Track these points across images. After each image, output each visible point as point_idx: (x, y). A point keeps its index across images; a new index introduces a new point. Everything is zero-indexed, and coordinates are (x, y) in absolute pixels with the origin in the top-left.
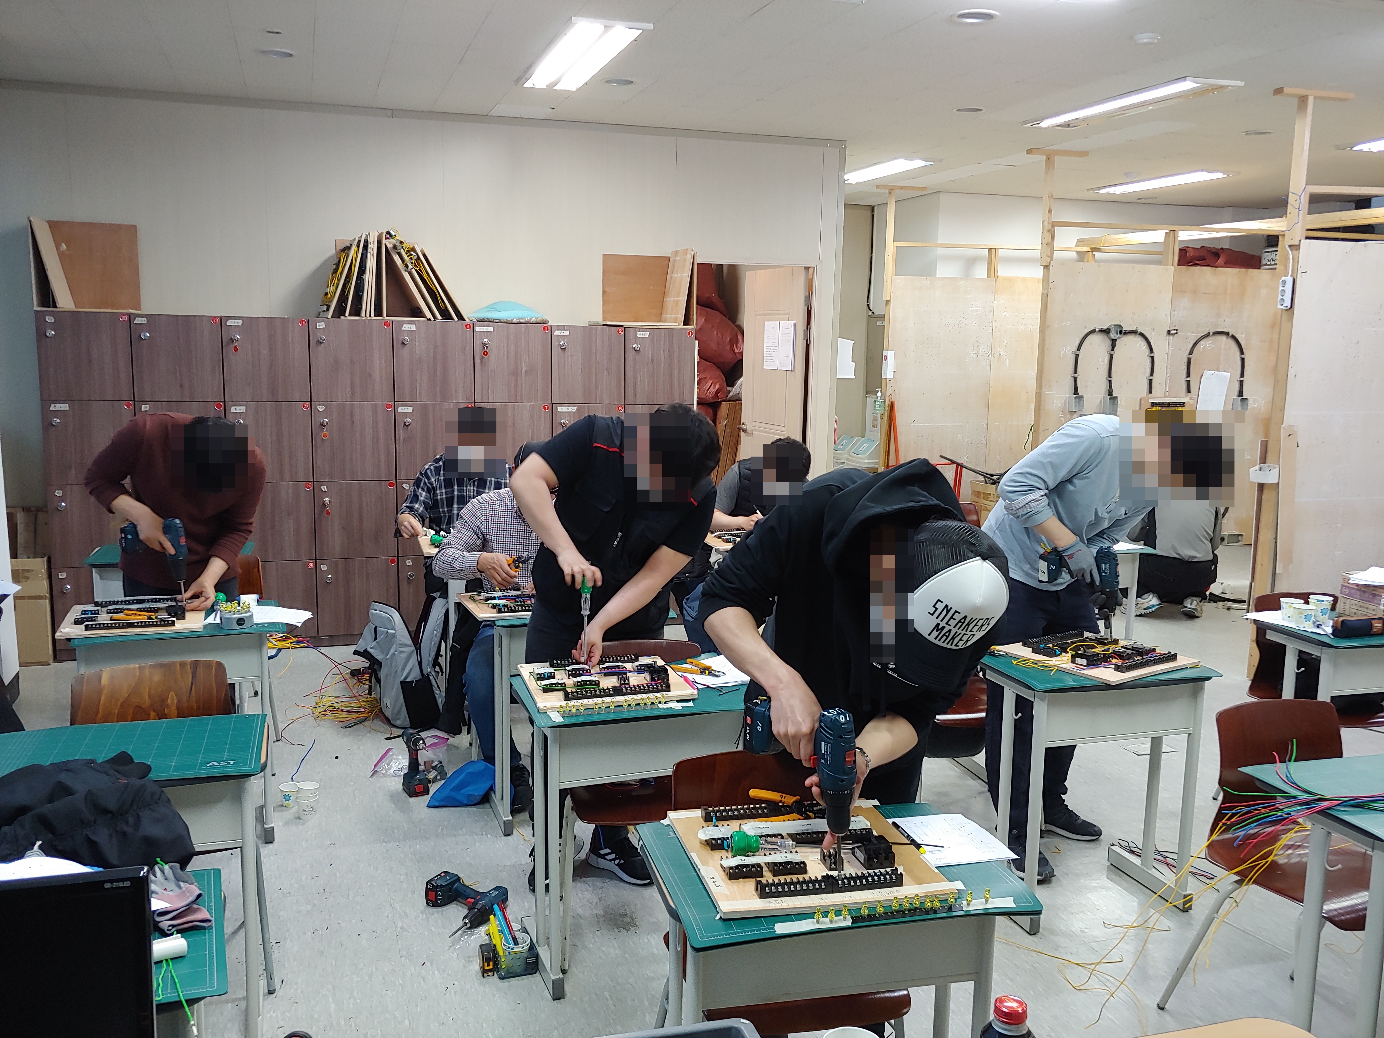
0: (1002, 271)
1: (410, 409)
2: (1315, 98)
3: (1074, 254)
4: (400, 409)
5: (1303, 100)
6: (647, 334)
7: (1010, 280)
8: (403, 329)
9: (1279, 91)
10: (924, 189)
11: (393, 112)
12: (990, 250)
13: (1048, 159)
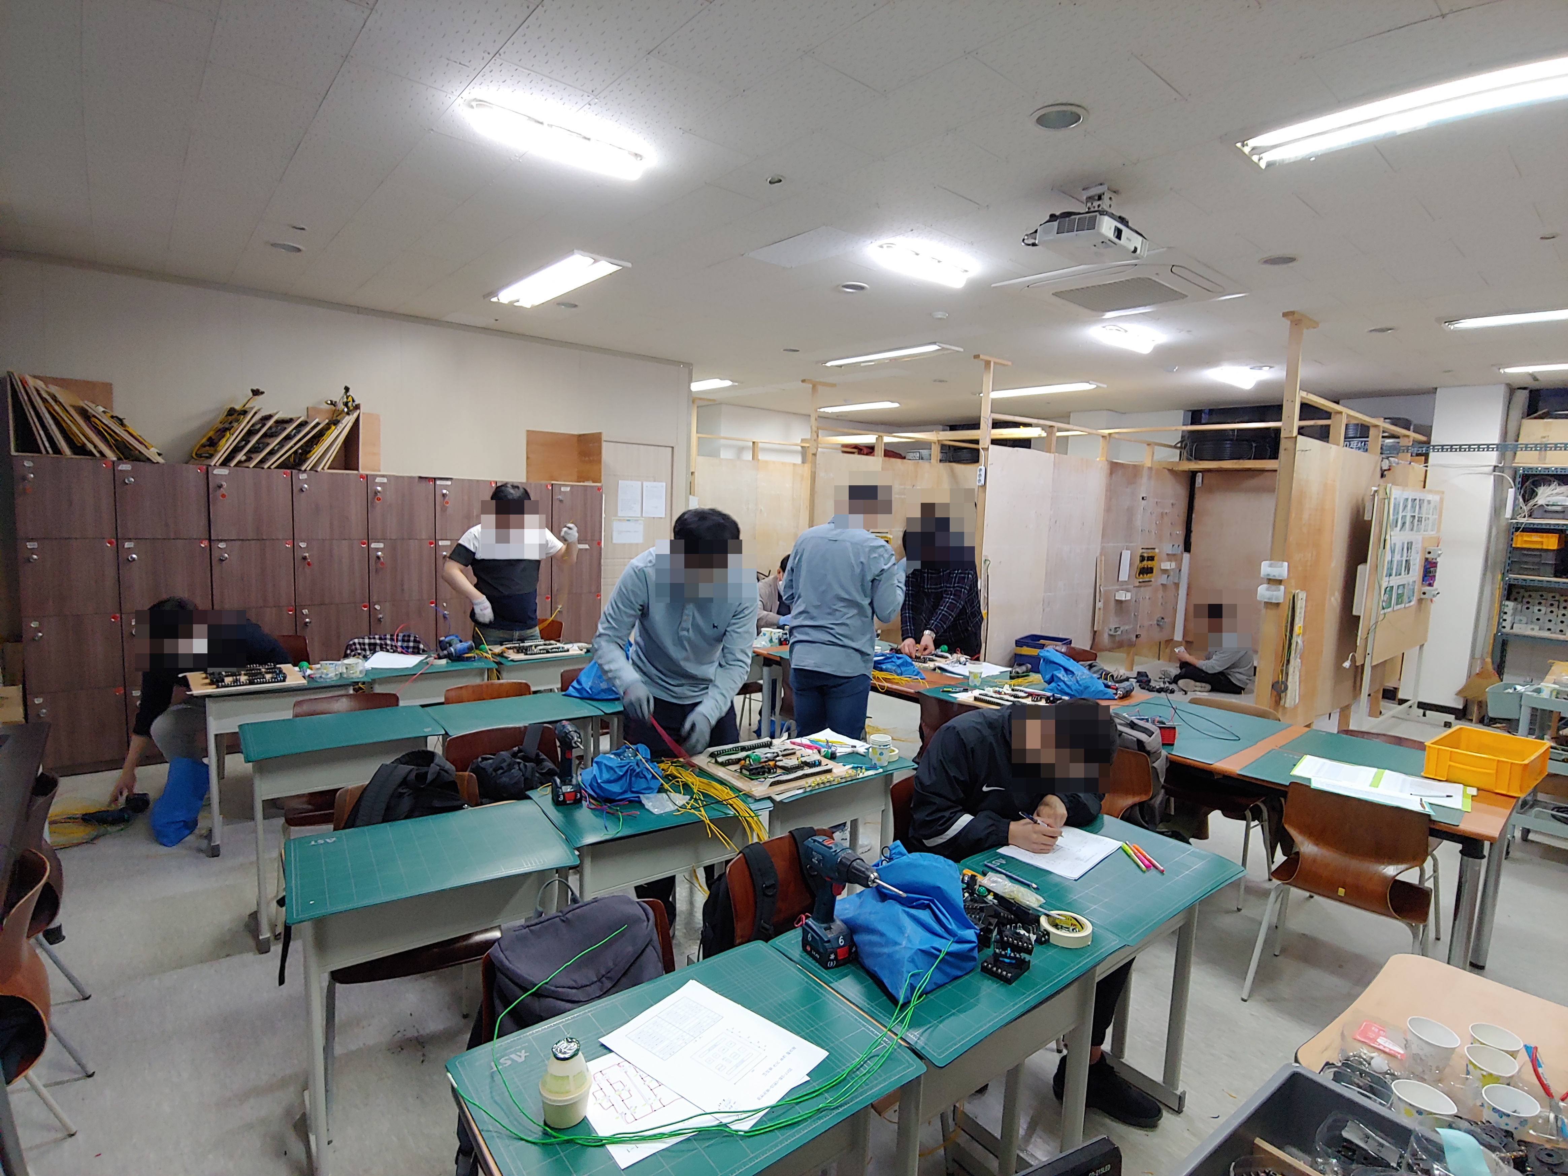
0: (761, 457)
1: (381, 545)
2: (995, 363)
3: (800, 448)
4: (373, 545)
5: (988, 363)
6: (568, 489)
7: (766, 462)
8: (376, 481)
9: (977, 357)
10: (714, 400)
11: (359, 310)
12: (754, 442)
13: (814, 387)
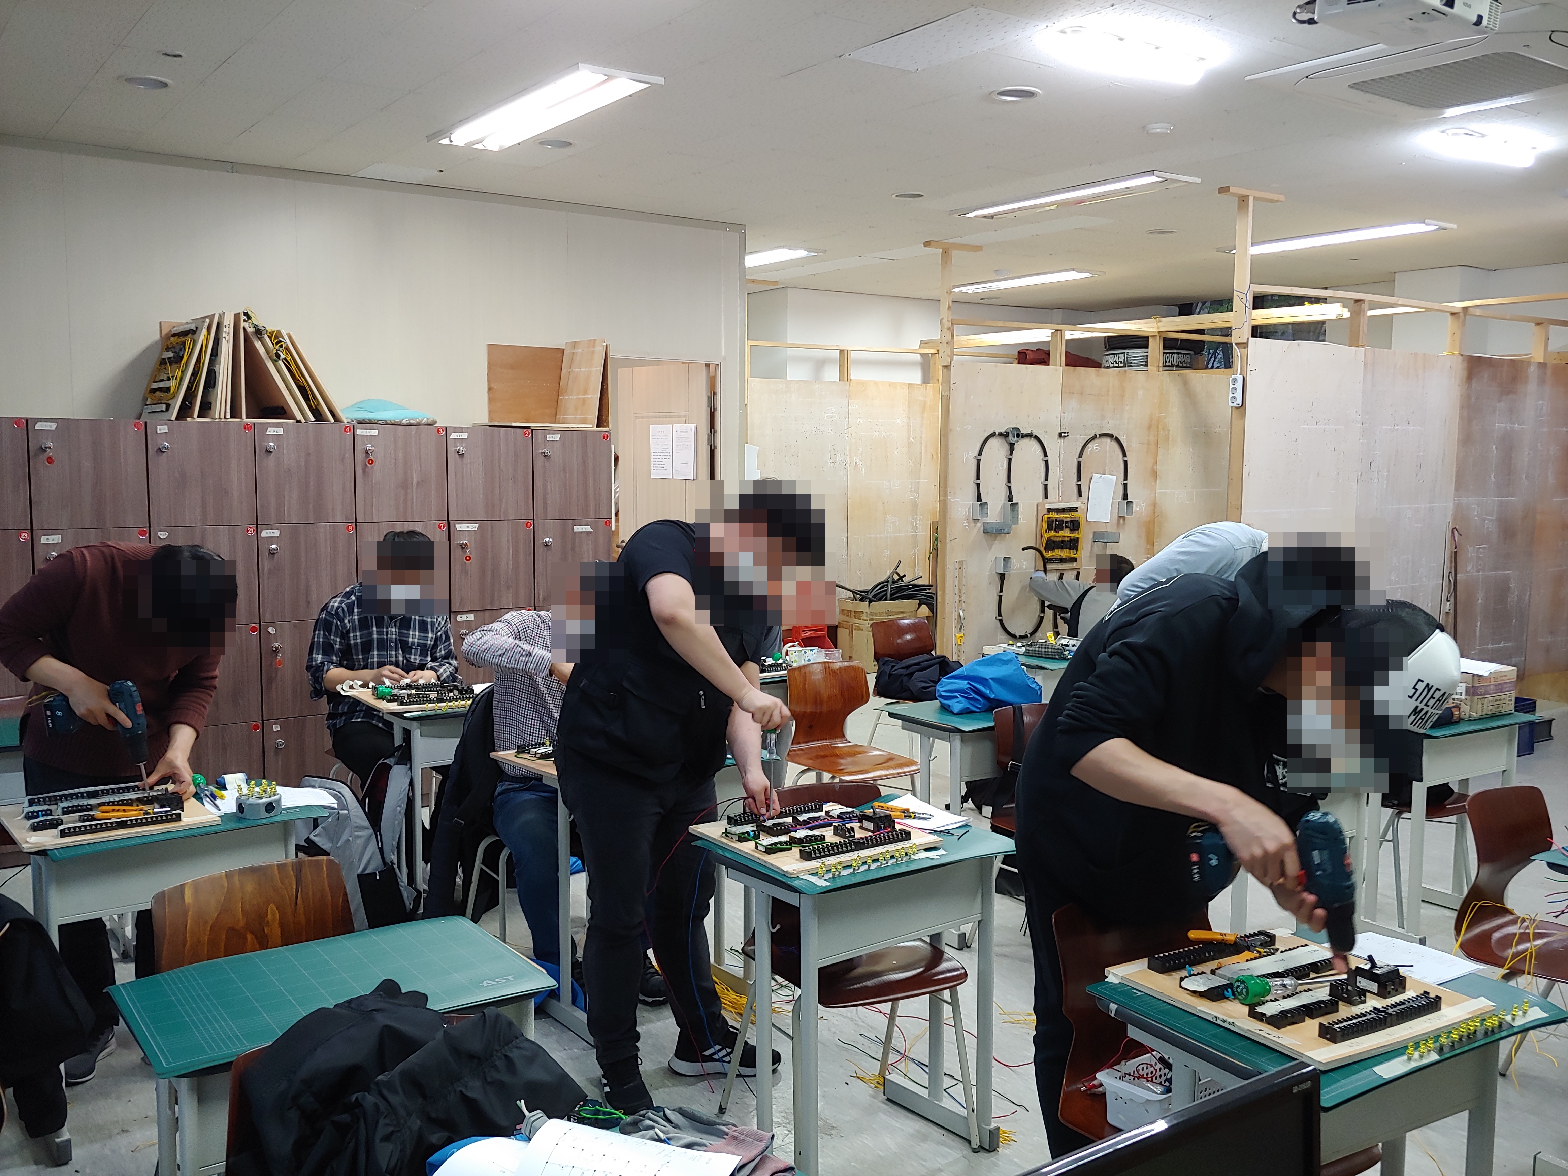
1: (276, 533)
2: (1255, 198)
4: (264, 534)
5: (1243, 200)
6: (557, 437)
7: (863, 383)
8: (268, 433)
9: (1224, 190)
12: (842, 351)
13: (945, 252)
